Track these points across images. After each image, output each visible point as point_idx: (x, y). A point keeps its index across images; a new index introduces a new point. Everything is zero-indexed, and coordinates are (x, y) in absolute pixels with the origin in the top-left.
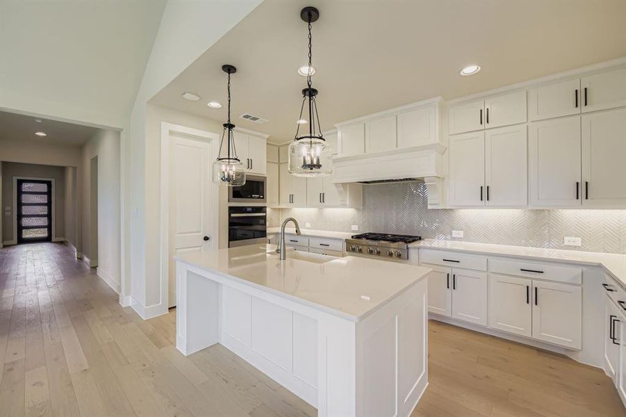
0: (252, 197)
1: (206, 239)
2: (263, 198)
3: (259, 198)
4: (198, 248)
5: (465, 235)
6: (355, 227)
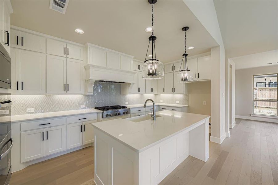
5: (129, 103)
6: (84, 106)
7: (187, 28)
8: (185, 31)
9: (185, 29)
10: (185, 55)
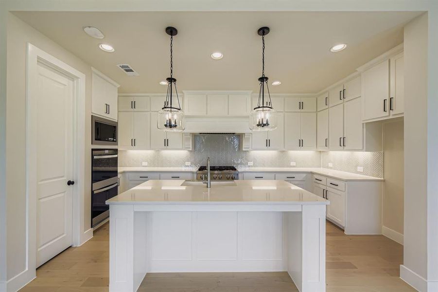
0: (108, 141)
1: (70, 183)
2: (116, 141)
3: (114, 141)
4: (63, 194)
5: (254, 164)
6: (188, 163)
7: (265, 30)
8: (263, 35)
9: (263, 31)
10: (263, 79)
